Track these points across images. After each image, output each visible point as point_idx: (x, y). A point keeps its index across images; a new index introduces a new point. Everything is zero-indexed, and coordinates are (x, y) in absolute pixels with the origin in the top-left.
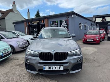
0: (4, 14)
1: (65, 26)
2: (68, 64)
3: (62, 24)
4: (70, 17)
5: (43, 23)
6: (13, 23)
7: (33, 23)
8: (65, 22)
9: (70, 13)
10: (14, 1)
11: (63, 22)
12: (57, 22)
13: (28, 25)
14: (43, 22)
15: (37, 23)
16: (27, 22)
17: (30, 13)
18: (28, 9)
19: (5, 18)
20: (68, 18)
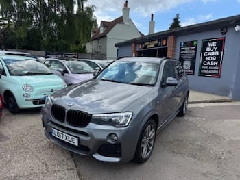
0: (107, 27)
1: (213, 53)
2: (89, 138)
3: (208, 49)
4: (230, 31)
5: (166, 45)
6: (116, 45)
7: (146, 47)
8: (214, 44)
9: (230, 21)
10: (127, 2)
11: (210, 44)
12: (195, 43)
13: (138, 50)
14: (164, 43)
15: (153, 46)
16: (136, 44)
17: (154, 23)
18: (152, 15)
19: (107, 35)
20: (225, 33)
